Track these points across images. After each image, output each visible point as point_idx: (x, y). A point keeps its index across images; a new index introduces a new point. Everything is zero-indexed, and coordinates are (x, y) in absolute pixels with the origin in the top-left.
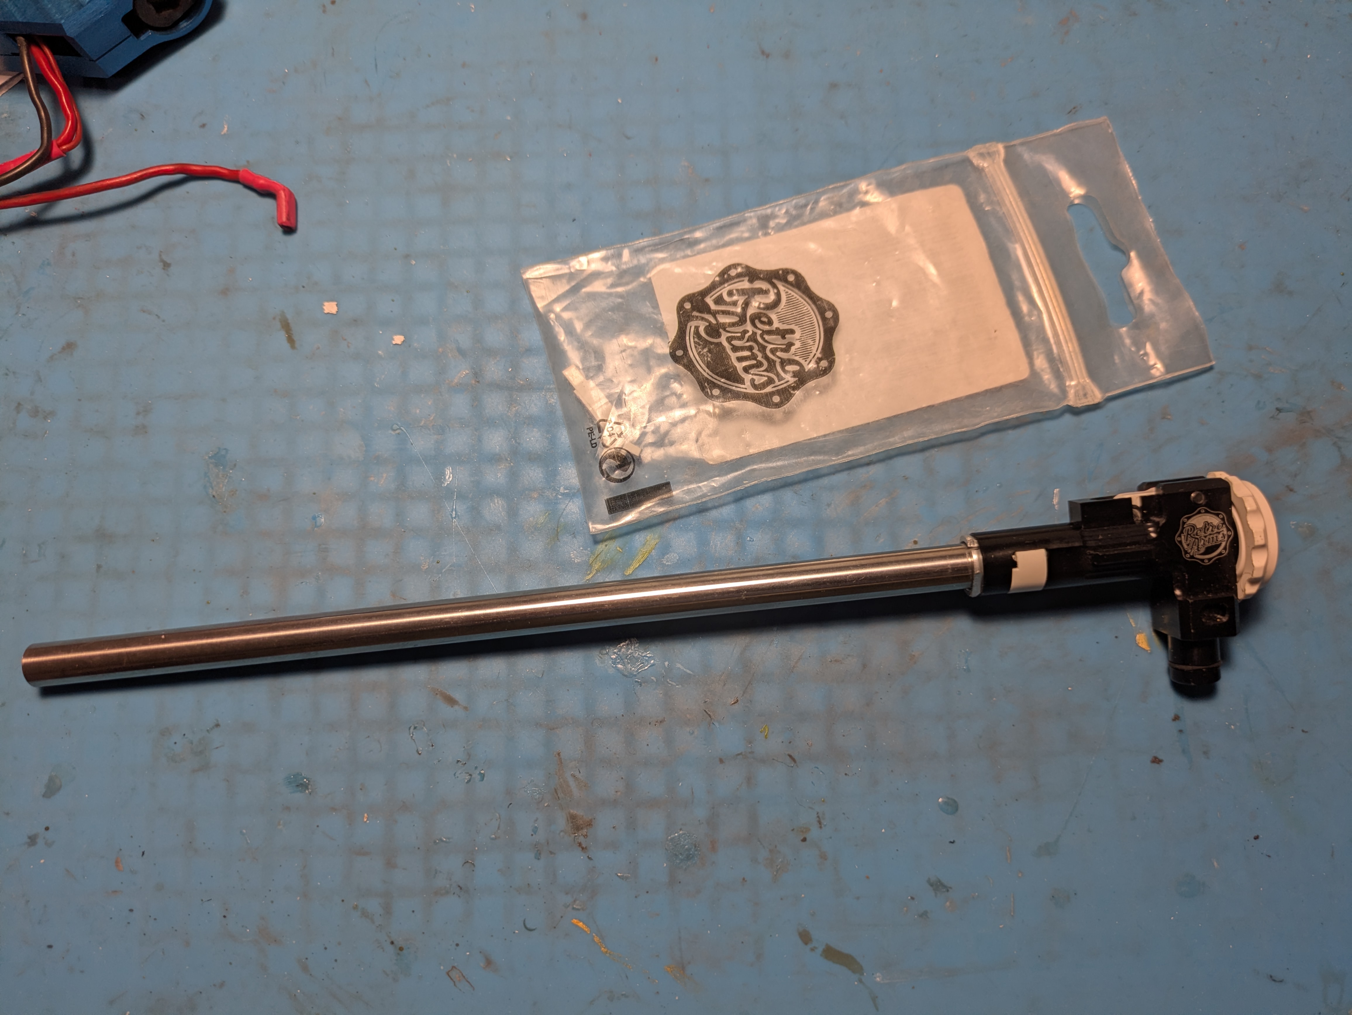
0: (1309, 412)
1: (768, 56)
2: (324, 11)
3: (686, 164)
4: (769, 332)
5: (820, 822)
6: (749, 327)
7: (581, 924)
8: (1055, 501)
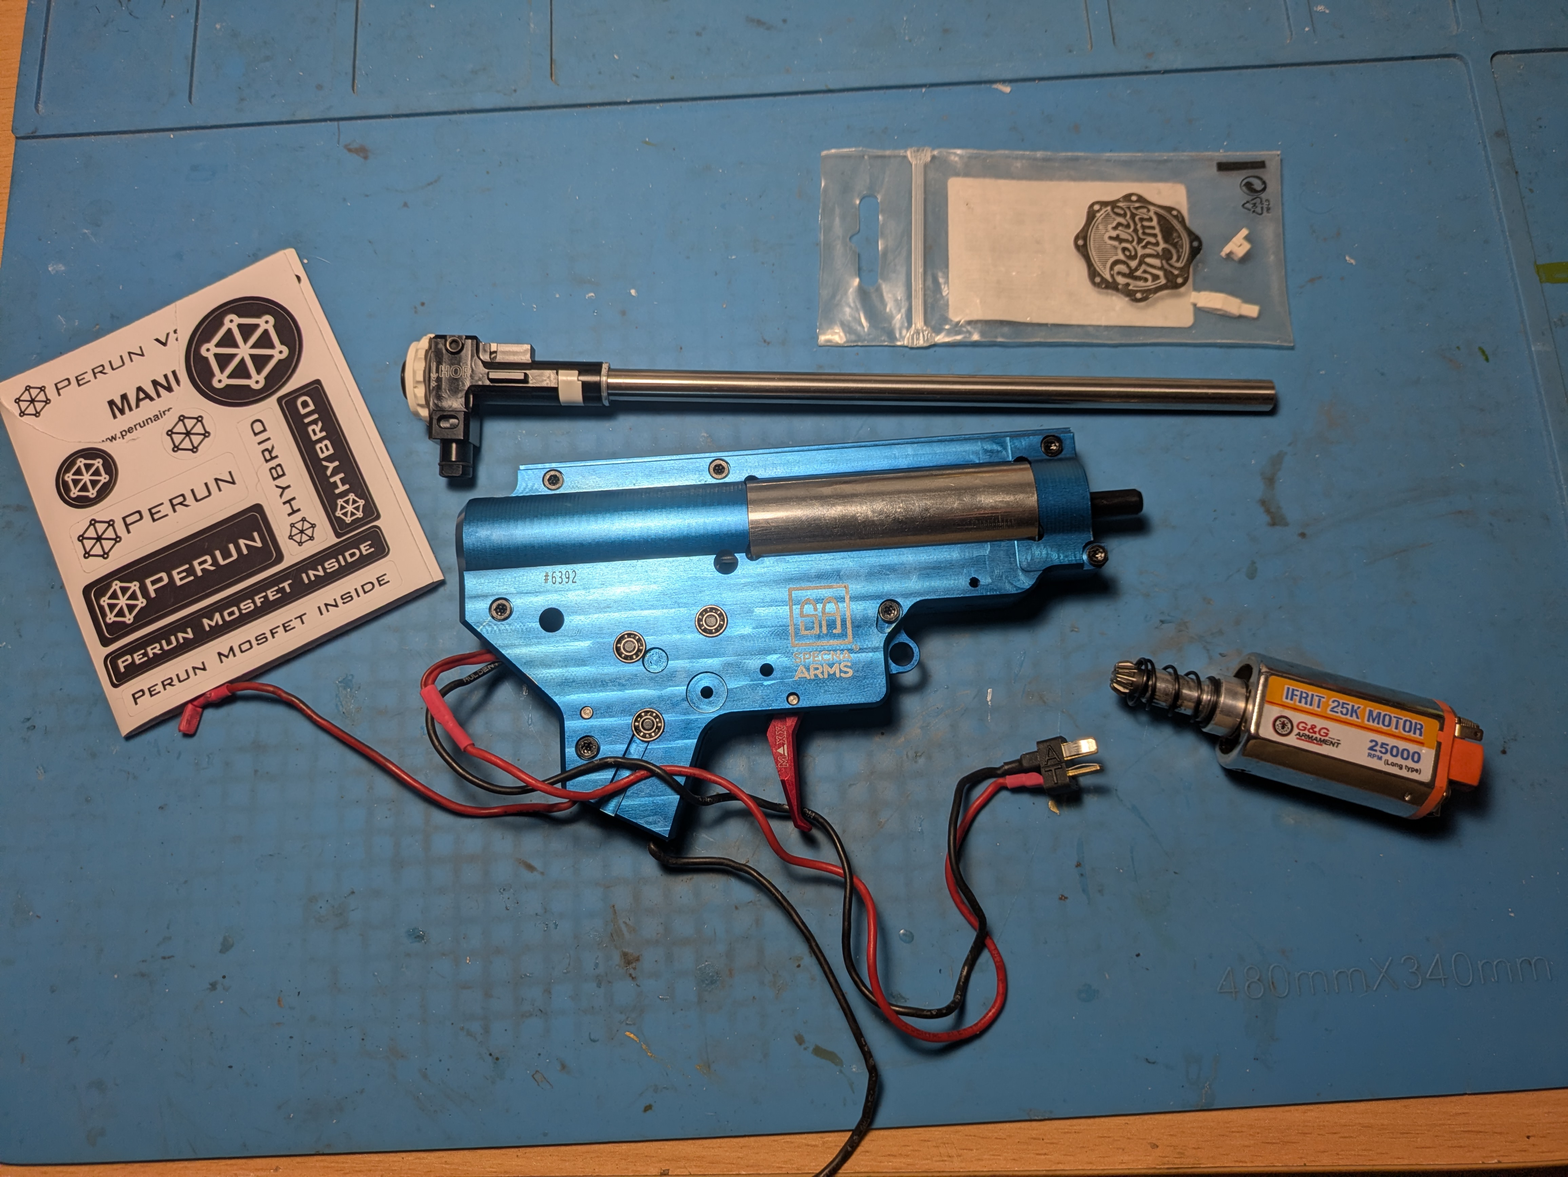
1: (769, 343)
7: (632, 1036)
8: (989, 698)
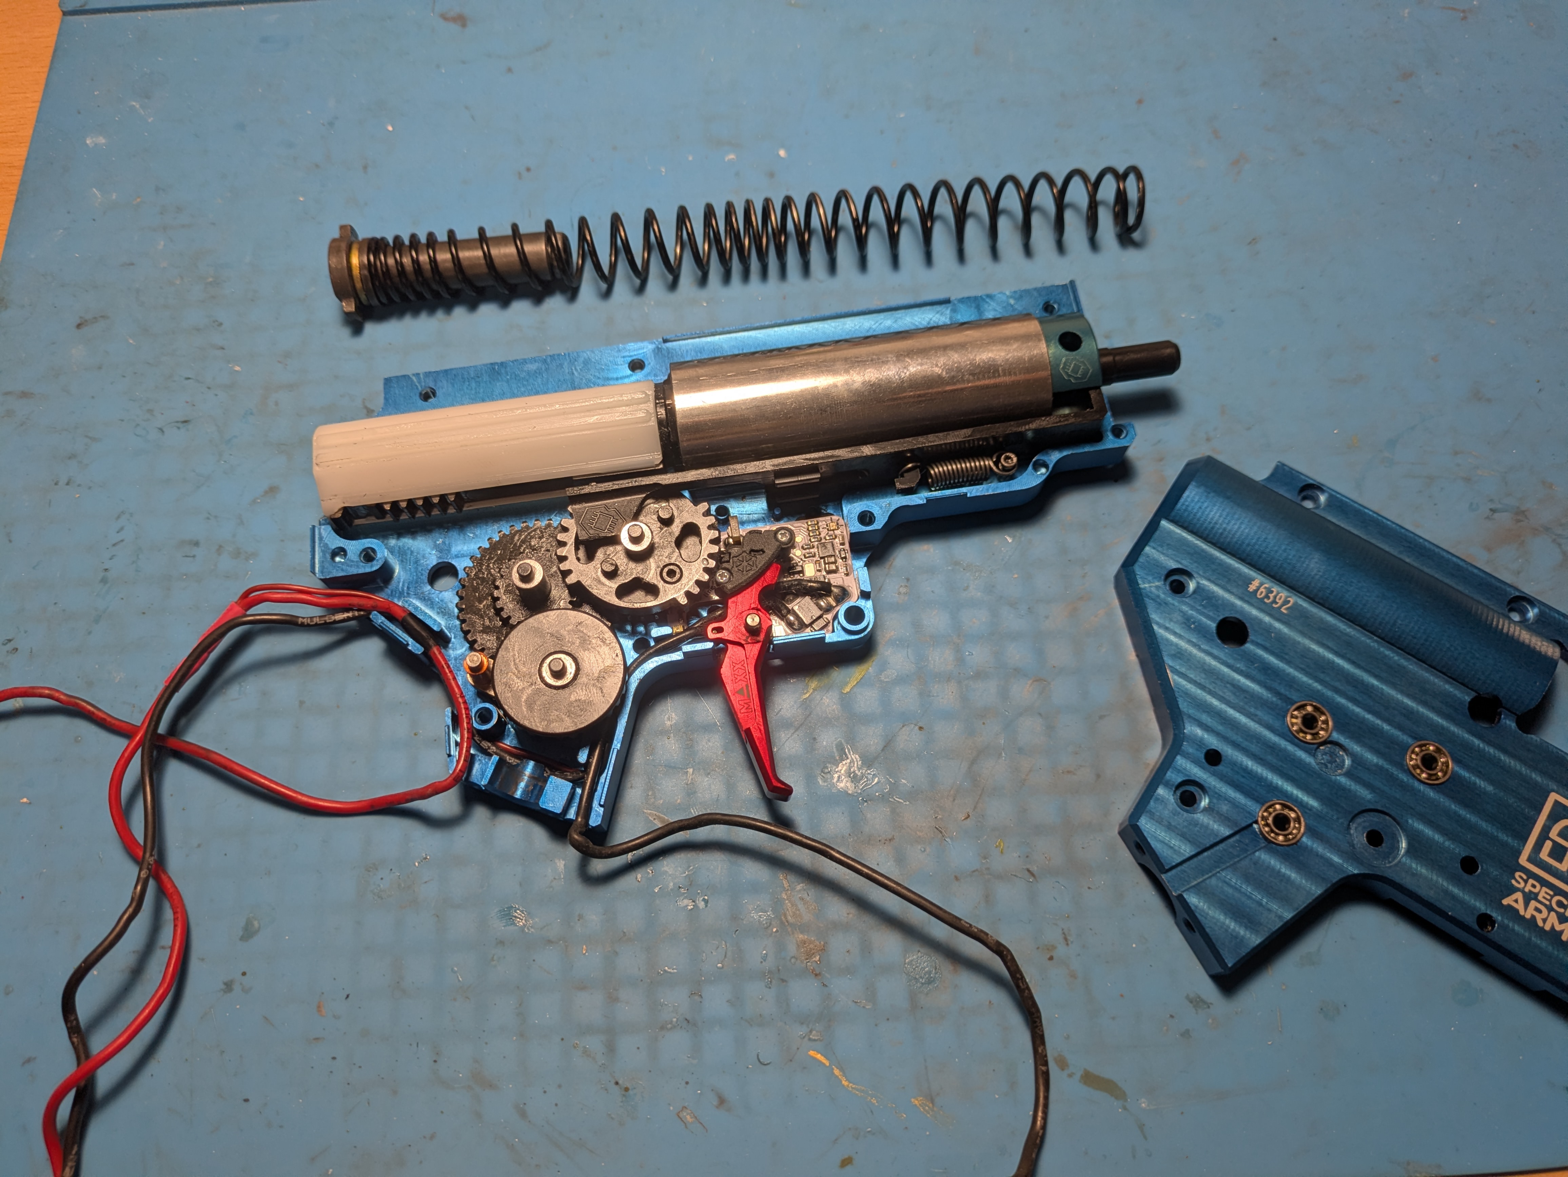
0: (1523, 512)
2: (520, 178)
5: (1066, 939)
7: (819, 1056)
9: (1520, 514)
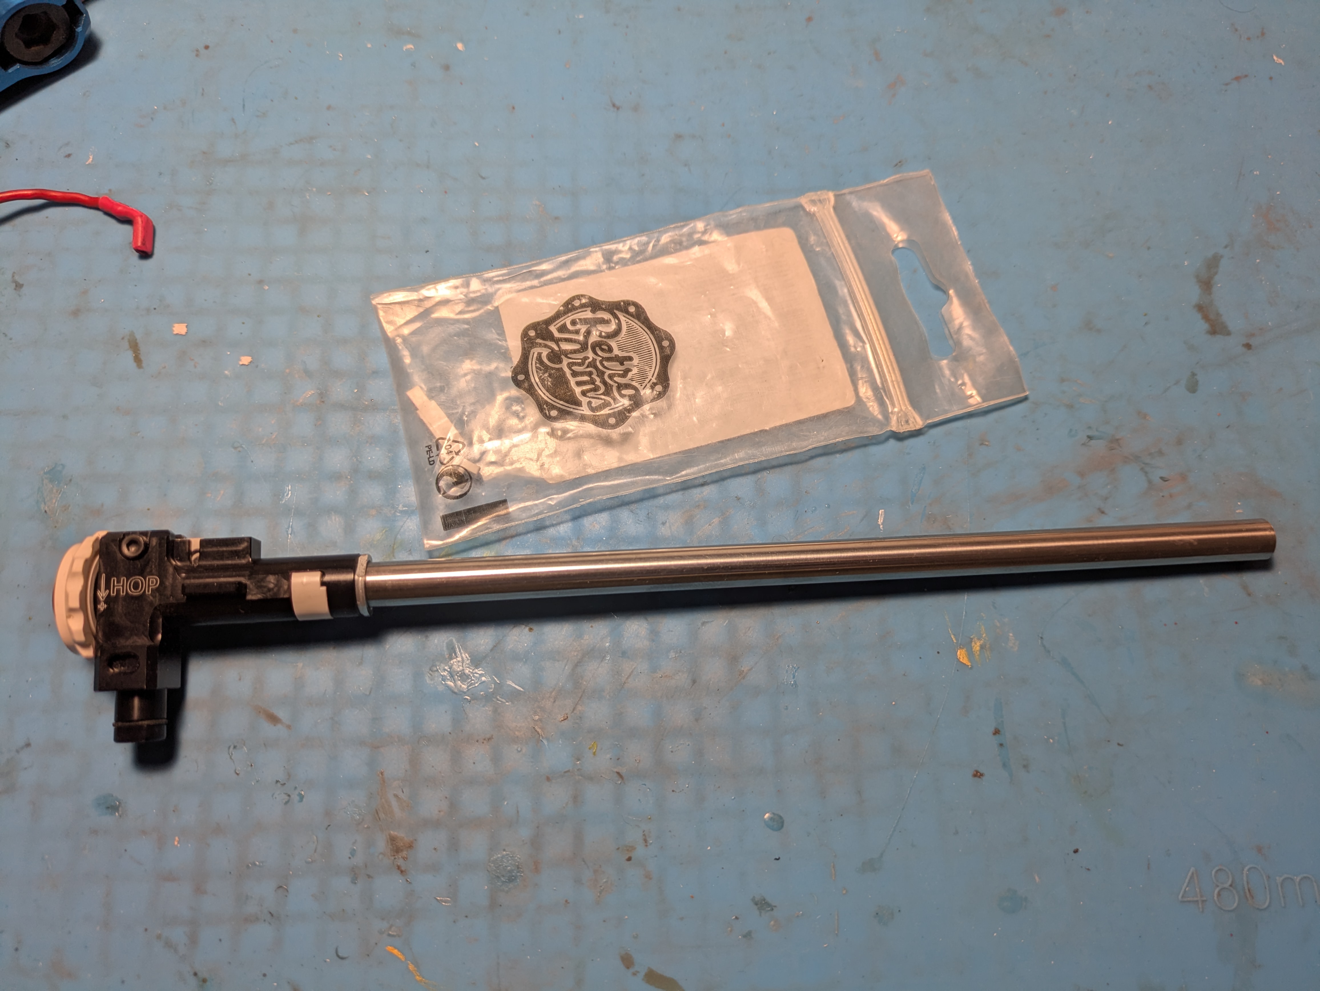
0: (1117, 440)
1: (618, 109)
2: (197, 55)
3: (537, 203)
4: (609, 359)
5: (645, 841)
6: (591, 355)
7: (396, 952)
8: (880, 521)
9: (1115, 442)
